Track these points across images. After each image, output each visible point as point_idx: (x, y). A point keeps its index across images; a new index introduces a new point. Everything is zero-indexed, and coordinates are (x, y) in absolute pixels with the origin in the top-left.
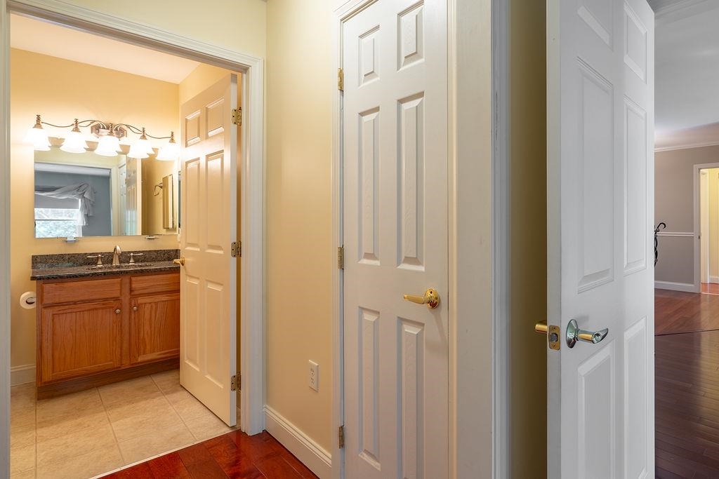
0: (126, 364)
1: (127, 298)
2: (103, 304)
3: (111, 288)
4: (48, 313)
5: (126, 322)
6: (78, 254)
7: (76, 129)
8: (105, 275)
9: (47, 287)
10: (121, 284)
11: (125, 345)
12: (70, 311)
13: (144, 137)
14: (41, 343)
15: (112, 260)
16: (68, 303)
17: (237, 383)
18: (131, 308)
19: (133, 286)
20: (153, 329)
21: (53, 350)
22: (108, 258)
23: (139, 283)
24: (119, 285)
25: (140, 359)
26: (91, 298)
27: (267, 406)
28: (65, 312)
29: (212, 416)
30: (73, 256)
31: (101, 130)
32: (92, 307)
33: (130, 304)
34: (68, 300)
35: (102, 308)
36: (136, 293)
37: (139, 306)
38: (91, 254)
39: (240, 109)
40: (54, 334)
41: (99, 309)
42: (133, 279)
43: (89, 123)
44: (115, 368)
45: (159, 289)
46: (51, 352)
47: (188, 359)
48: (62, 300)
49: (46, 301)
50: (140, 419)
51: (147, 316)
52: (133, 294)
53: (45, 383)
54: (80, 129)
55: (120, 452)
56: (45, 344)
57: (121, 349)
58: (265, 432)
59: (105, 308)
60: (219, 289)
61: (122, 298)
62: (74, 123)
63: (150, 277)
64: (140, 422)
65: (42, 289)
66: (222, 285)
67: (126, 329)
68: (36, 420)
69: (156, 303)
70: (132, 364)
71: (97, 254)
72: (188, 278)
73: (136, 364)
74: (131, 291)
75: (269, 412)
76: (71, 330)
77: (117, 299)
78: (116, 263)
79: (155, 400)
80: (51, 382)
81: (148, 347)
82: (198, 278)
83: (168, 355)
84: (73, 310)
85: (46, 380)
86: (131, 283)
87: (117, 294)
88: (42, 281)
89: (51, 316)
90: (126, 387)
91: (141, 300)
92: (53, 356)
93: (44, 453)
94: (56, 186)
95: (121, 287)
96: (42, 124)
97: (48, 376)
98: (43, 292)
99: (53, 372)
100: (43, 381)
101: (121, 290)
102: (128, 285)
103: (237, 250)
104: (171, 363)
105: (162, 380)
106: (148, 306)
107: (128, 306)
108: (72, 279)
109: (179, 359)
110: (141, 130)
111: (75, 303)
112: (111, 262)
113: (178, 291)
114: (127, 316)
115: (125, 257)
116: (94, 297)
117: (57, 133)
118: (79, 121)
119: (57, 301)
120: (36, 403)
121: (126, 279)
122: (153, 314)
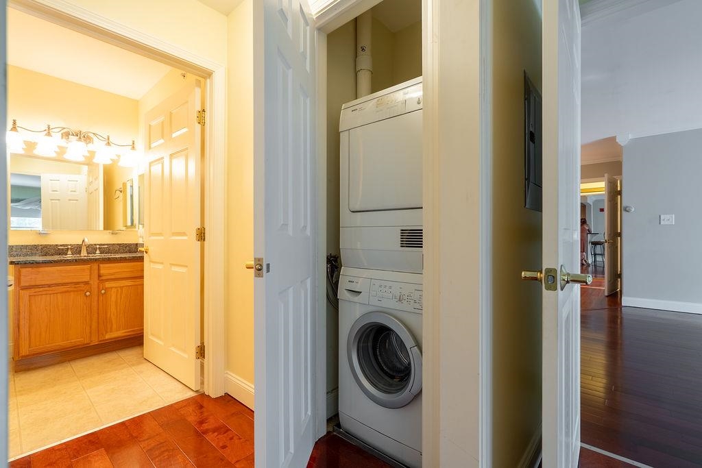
0: (95, 342)
1: (96, 283)
2: (75, 287)
3: (82, 273)
4: (26, 294)
5: (95, 304)
6: (50, 245)
7: (49, 134)
8: (77, 262)
9: (24, 271)
10: (91, 270)
11: (94, 324)
12: (44, 293)
13: (108, 144)
14: (19, 321)
15: (81, 251)
16: (43, 286)
17: (201, 352)
18: (99, 291)
19: (102, 272)
20: (118, 310)
21: (29, 328)
22: (77, 249)
23: (106, 269)
24: (88, 271)
25: (107, 337)
26: (64, 281)
27: (228, 372)
28: (40, 293)
29: (176, 383)
30: (46, 246)
31: (70, 137)
32: (64, 290)
33: (98, 287)
34: (43, 283)
35: (74, 291)
36: (104, 278)
37: (106, 289)
38: (61, 246)
39: (204, 111)
40: (30, 313)
41: (71, 291)
42: (101, 265)
43: (60, 129)
44: (84, 345)
45: (124, 275)
46: (28, 330)
47: (152, 334)
48: (38, 283)
49: (23, 284)
50: (112, 387)
51: (113, 298)
52: (101, 278)
53: (22, 356)
54: (52, 134)
55: (97, 414)
56: (22, 322)
57: (91, 327)
58: (227, 395)
59: (77, 291)
60: (183, 270)
61: (91, 282)
62: (47, 129)
63: (116, 264)
64: (113, 389)
65: (19, 272)
66: (187, 267)
67: (95, 309)
68: (15, 389)
69: (122, 288)
70: (101, 341)
71: (67, 245)
72: (152, 264)
73: (103, 340)
74: (99, 276)
75: (230, 377)
76: (46, 310)
77: (86, 283)
78: (84, 253)
79: (123, 371)
80: (28, 356)
81: (114, 326)
82: (162, 263)
83: (132, 333)
84: (48, 292)
85: (23, 354)
86: (99, 270)
87: (86, 279)
88: (19, 266)
89: (28, 297)
90: (96, 361)
91: (108, 285)
92: (29, 333)
93: (26, 416)
94: (21, 198)
95: (91, 272)
96: (18, 128)
97: (25, 351)
98: (20, 275)
99: (30, 347)
100: (21, 355)
101: (90, 275)
102: (96, 272)
103: (201, 235)
104: (135, 340)
105: (128, 355)
106: (113, 290)
107: (97, 289)
108: (47, 265)
109: (143, 335)
110: (106, 138)
111: (49, 286)
112: (80, 252)
113: (142, 277)
114: (96, 299)
115: (91, 249)
116: (66, 281)
117: (30, 137)
118: (51, 127)
119: (33, 284)
120: (14, 375)
121: (95, 266)
122: (119, 296)
